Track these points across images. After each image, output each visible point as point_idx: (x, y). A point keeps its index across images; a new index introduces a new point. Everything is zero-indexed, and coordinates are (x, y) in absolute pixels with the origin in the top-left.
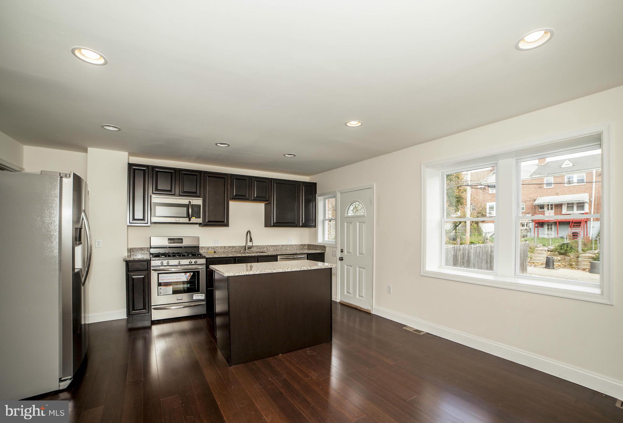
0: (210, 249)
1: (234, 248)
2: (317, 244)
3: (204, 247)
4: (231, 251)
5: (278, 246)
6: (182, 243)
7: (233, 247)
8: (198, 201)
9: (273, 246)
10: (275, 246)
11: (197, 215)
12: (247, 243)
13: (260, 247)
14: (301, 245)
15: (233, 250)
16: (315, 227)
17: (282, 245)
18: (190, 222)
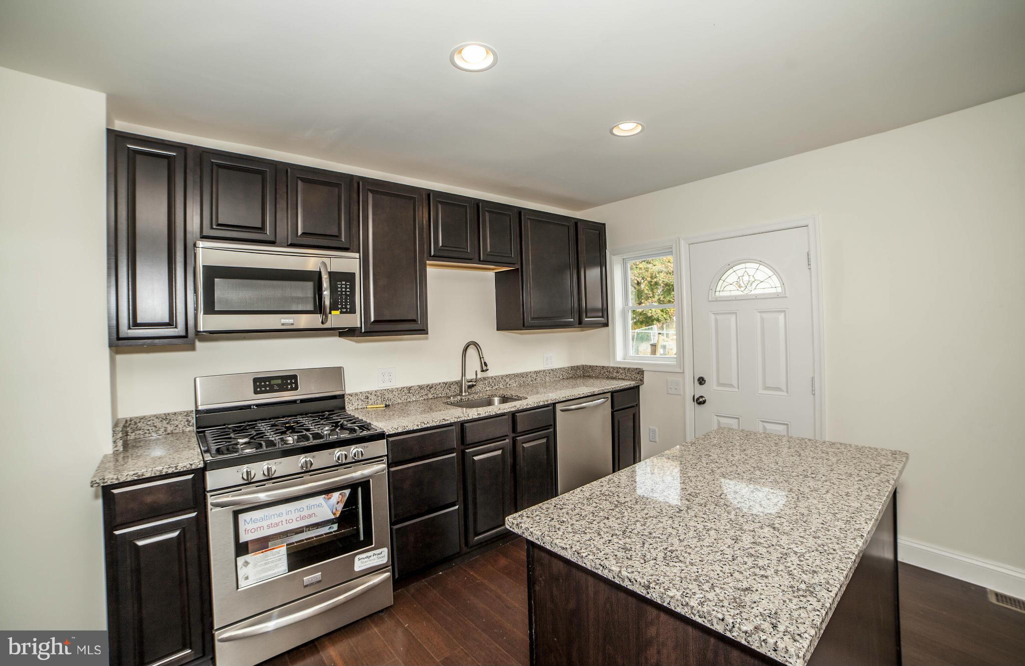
0: (373, 397)
1: (431, 390)
2: (611, 365)
3: (356, 394)
4: (425, 397)
5: (527, 374)
6: (296, 388)
7: (430, 387)
8: (349, 263)
9: (516, 375)
10: (522, 375)
11: (346, 305)
12: (464, 374)
13: (491, 381)
14: (572, 368)
15: (430, 396)
16: (606, 325)
17: (536, 372)
18: (325, 326)
